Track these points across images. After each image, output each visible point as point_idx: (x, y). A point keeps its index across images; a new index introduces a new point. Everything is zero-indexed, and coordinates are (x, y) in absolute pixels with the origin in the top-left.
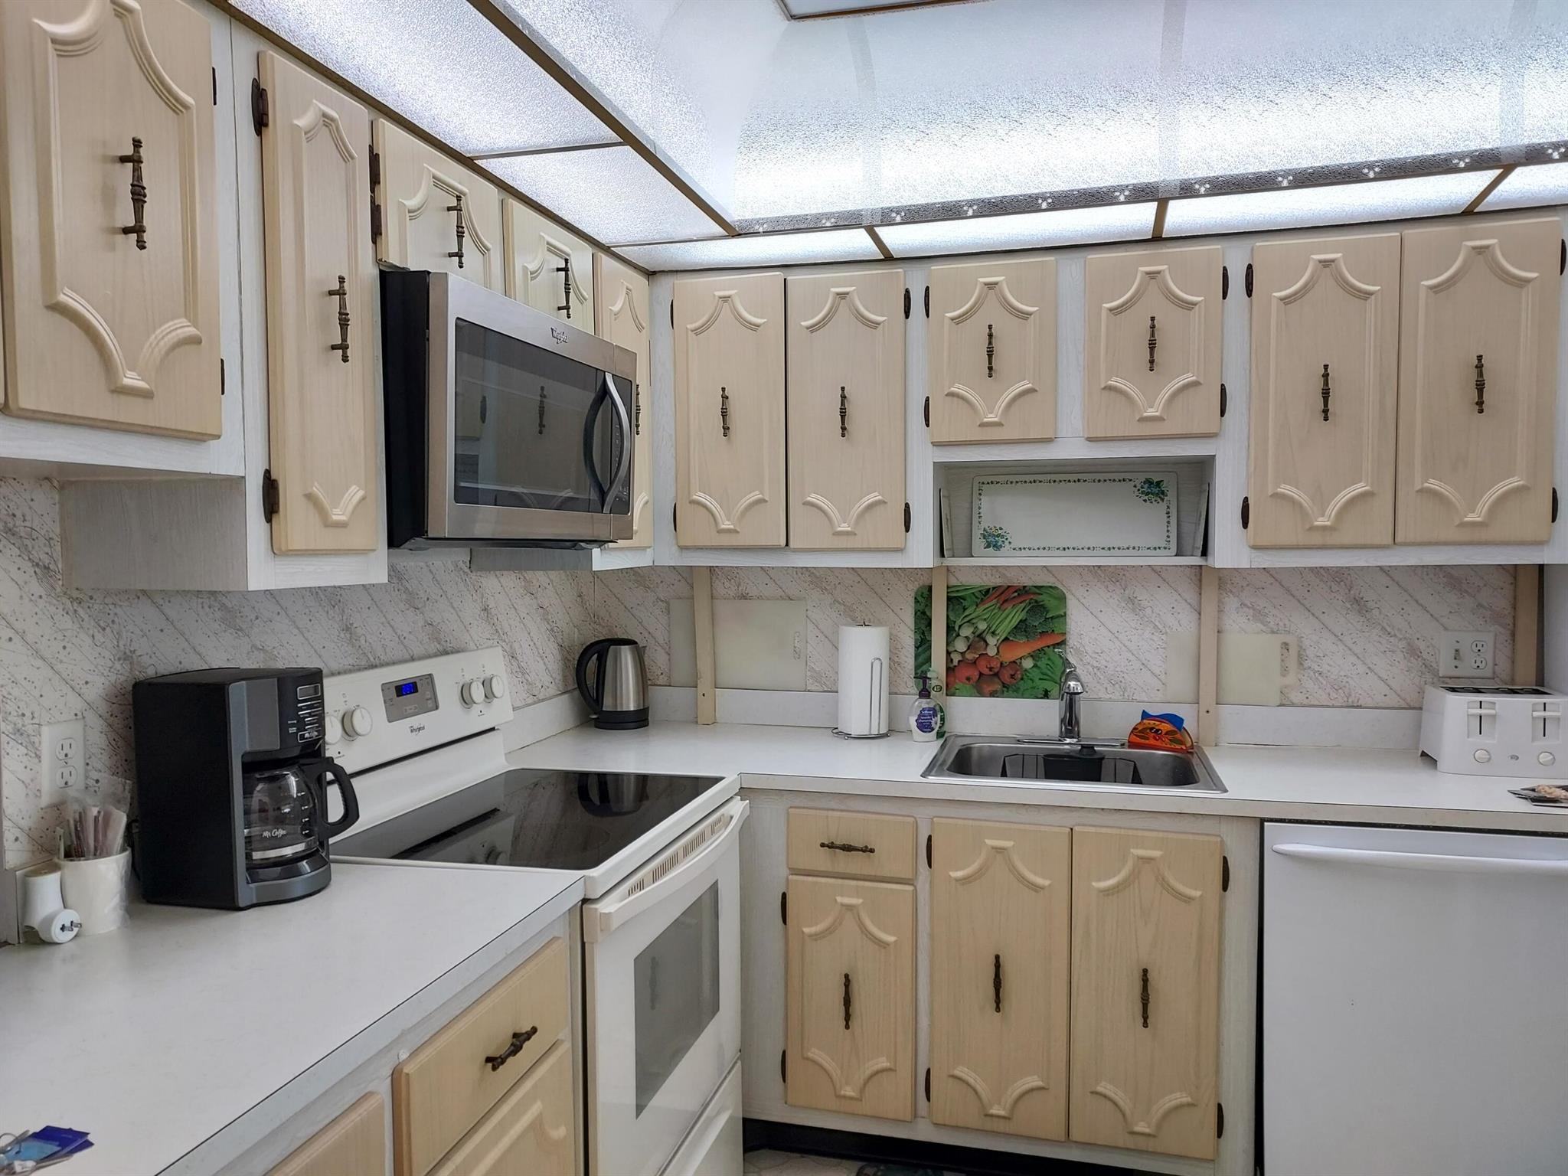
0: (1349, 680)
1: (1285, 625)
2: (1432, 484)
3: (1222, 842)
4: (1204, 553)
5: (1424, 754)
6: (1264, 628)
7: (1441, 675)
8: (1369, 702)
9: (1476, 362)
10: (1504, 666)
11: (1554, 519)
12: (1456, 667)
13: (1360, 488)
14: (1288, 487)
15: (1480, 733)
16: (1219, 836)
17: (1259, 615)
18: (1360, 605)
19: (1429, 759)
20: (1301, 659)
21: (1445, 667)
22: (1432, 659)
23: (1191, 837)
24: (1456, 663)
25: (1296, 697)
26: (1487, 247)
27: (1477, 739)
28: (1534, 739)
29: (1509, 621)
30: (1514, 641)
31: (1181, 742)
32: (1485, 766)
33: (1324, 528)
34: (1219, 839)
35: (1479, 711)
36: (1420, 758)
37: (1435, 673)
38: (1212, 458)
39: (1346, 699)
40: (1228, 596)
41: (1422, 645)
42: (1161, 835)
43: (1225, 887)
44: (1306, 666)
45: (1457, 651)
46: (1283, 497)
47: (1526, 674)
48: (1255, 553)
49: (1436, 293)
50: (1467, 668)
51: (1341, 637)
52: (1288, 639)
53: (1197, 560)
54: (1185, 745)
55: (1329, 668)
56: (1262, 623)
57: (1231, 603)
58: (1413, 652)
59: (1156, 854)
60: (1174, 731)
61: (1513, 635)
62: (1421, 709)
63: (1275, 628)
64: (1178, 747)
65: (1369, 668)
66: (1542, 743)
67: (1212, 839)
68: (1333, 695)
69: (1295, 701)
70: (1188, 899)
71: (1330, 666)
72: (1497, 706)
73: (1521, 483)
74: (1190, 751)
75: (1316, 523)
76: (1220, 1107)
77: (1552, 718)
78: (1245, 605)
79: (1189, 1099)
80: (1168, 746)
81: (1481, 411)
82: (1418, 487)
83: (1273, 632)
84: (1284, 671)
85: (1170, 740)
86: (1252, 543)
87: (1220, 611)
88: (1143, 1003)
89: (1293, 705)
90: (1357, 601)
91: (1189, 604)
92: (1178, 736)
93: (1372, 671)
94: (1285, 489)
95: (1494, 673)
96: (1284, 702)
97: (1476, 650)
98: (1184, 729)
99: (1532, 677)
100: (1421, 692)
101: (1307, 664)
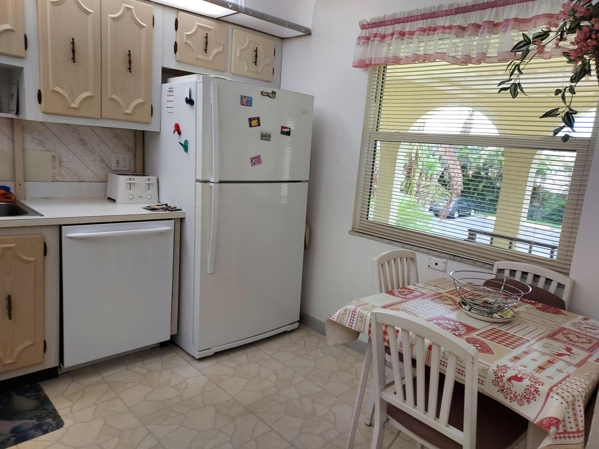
0: (80, 171)
1: (53, 148)
2: (114, 96)
3: (44, 236)
4: (17, 113)
5: (109, 198)
6: (43, 149)
7: (112, 170)
8: (87, 180)
9: (128, 53)
10: (132, 167)
11: (152, 116)
12: (117, 167)
13: (88, 94)
14: (58, 88)
15: (130, 189)
16: (42, 234)
17: (41, 143)
18: (83, 142)
19: (112, 200)
20: (60, 162)
21: (114, 167)
22: (109, 163)
23: (29, 236)
24: (118, 165)
25: (58, 178)
26: (130, 9)
27: (129, 192)
28: (146, 191)
29: (134, 151)
30: (135, 158)
31: (10, 198)
32: (132, 200)
33: (74, 108)
34: (42, 235)
35: (129, 182)
36: (107, 200)
37: (110, 168)
38: (21, 69)
39: (78, 179)
40: (27, 134)
41: (105, 158)
42: (14, 237)
43: (45, 254)
44: (62, 165)
45: (118, 161)
46: (57, 92)
47: (139, 169)
48: (45, 115)
49: (114, 21)
50: (121, 168)
51: (76, 154)
52: (55, 154)
53: (12, 116)
54: (12, 199)
55: (72, 166)
56: (43, 147)
57: (28, 137)
58: (103, 161)
59: (13, 245)
60: (6, 193)
61: (135, 156)
62: (107, 182)
63: (49, 149)
64: (8, 200)
65: (87, 167)
66: (149, 192)
67: (39, 236)
68: (74, 177)
69: (59, 180)
70: (29, 262)
71: (72, 165)
72: (135, 180)
73: (142, 101)
74: (14, 202)
75: (71, 106)
76: (45, 342)
77: (151, 183)
78: (35, 139)
79: (32, 343)
80: (3, 200)
81: (130, 72)
82: (109, 97)
83: (48, 151)
84: (54, 167)
85: (4, 197)
86: (43, 110)
87: (23, 140)
88: (9, 310)
89: (58, 181)
90: (82, 140)
91: (8, 136)
92: (8, 195)
93: (88, 168)
94: (57, 89)
95: (129, 169)
96: (54, 180)
97: (123, 160)
98: (11, 192)
99: (141, 171)
100: (106, 176)
101: (63, 164)
